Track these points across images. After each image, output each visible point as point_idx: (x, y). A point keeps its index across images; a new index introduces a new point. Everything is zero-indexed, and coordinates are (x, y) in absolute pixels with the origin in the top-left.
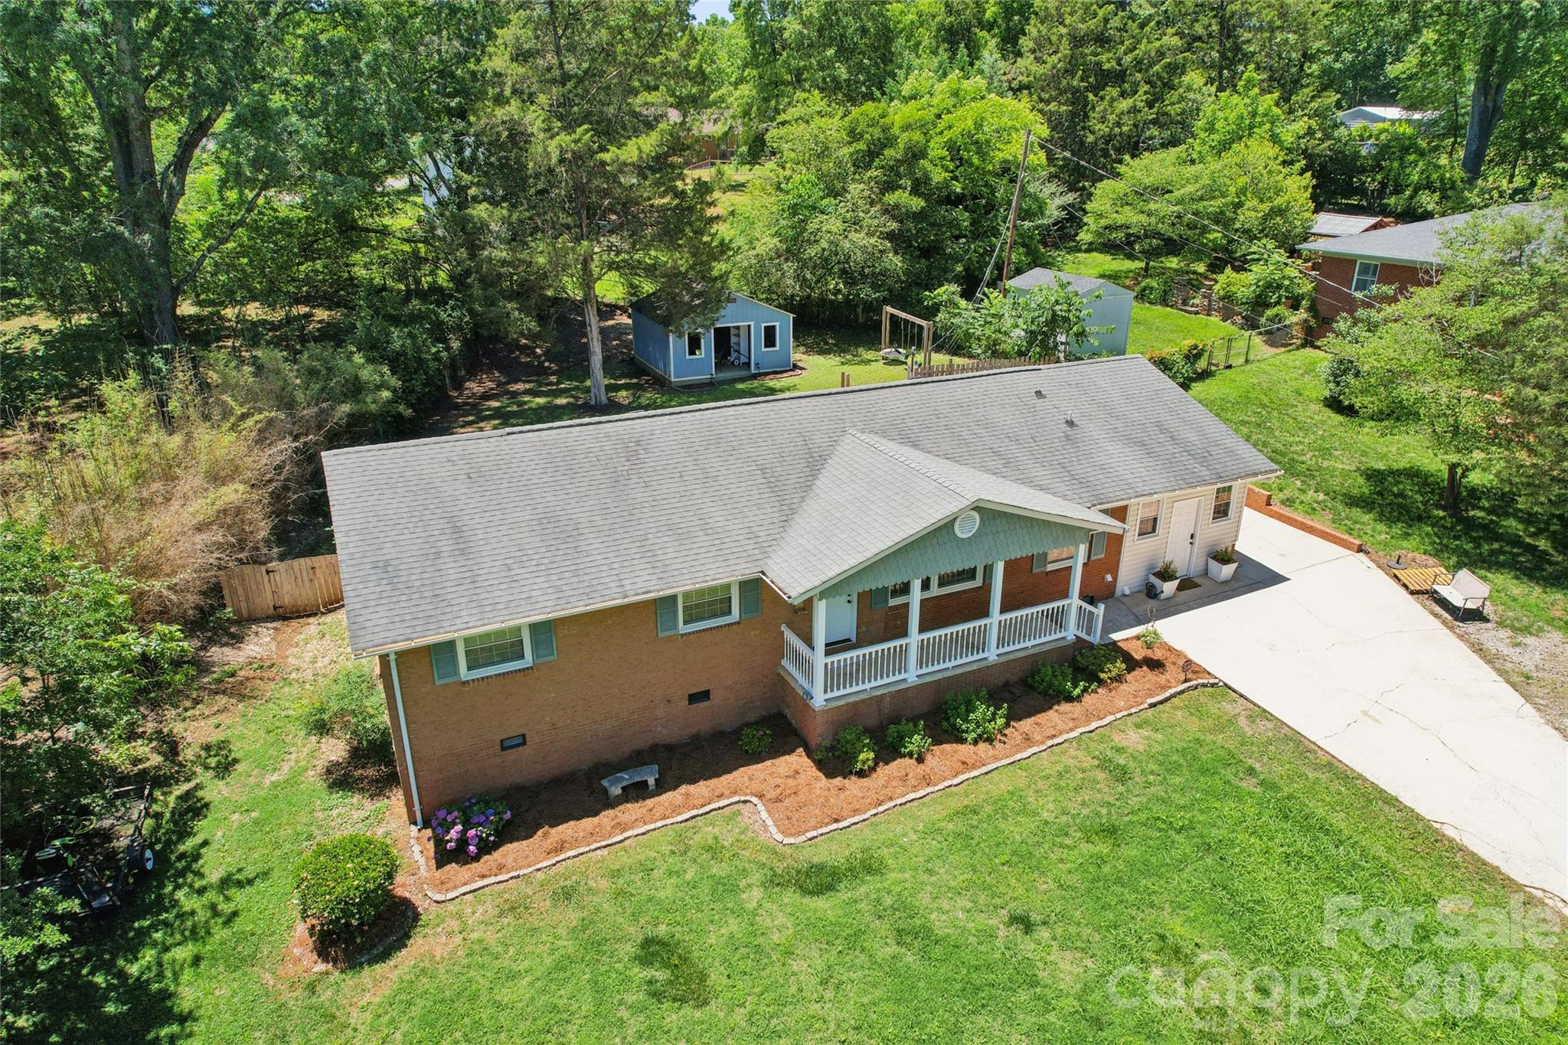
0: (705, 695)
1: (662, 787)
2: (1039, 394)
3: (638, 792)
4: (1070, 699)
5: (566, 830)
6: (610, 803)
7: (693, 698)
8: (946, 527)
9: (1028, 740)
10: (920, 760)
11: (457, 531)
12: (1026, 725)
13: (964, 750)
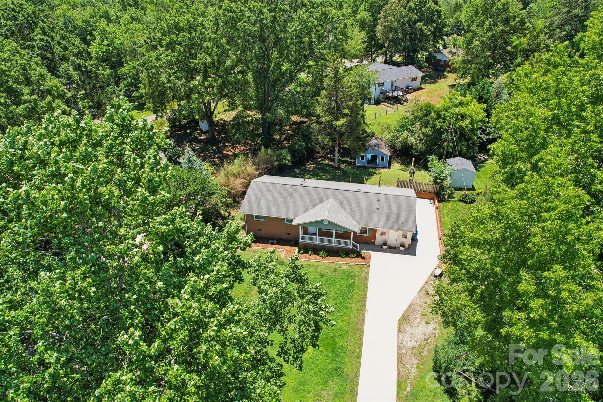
0: (289, 234)
1: (276, 244)
2: (379, 200)
3: (272, 244)
4: (342, 257)
5: (261, 245)
6: (268, 243)
7: (287, 233)
8: (322, 221)
9: (329, 260)
10: (310, 255)
11: (261, 198)
12: (329, 258)
13: (318, 257)
